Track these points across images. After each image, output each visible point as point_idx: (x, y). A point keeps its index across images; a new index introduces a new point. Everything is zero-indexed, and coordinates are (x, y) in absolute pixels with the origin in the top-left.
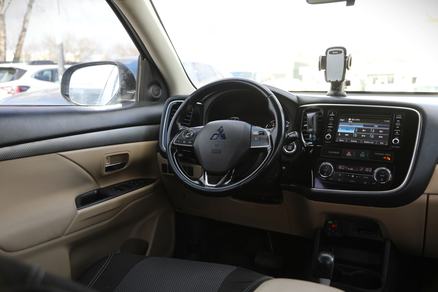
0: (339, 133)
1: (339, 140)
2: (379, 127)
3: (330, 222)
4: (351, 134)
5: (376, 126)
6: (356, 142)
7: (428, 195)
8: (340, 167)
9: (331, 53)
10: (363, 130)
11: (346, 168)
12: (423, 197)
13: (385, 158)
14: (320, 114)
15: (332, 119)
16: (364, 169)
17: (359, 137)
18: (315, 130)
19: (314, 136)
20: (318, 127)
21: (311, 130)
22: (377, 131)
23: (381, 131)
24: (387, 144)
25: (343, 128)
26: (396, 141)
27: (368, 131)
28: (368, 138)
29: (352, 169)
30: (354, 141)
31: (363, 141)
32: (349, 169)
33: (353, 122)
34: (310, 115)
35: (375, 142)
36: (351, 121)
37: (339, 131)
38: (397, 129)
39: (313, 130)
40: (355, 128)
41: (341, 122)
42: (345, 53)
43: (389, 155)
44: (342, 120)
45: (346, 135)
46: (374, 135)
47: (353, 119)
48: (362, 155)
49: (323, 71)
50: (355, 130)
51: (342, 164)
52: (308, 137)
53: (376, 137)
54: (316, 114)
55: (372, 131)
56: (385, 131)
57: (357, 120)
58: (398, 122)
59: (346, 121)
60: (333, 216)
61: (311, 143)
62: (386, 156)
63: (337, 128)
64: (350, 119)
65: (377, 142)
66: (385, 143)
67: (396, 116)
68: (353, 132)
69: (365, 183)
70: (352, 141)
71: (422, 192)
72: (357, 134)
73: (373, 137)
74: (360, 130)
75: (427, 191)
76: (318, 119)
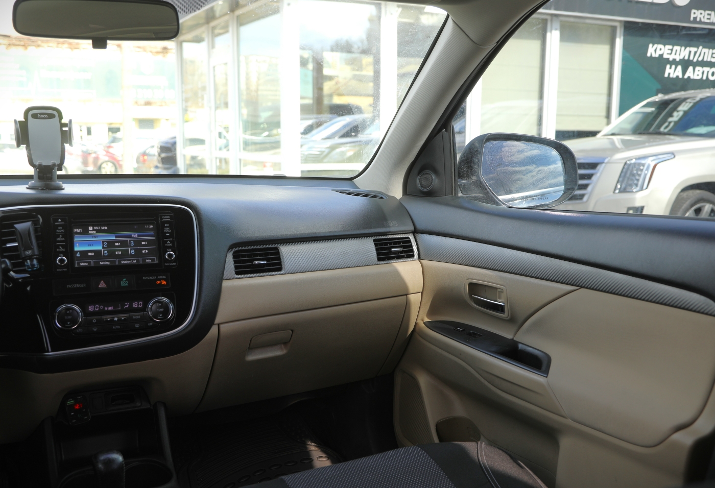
0: (77, 252)
1: (79, 263)
2: (139, 236)
3: (70, 402)
4: (97, 253)
5: (135, 235)
6: (109, 263)
7: (219, 325)
8: (91, 308)
9: (35, 116)
10: (117, 244)
11: (102, 307)
12: (214, 330)
13: (158, 282)
14: (35, 223)
15: (60, 230)
16: (131, 305)
17: (112, 255)
18: (36, 253)
19: (35, 262)
20: (39, 246)
21: (28, 253)
22: (138, 243)
23: (143, 243)
24: (156, 262)
25: (81, 243)
26: (170, 255)
27: (124, 244)
28: (125, 255)
29: (111, 308)
30: (105, 263)
31: (120, 261)
32: (106, 309)
33: (98, 231)
34: (20, 226)
35: (138, 261)
36: (93, 230)
37: (76, 249)
38: (168, 237)
39: (34, 252)
40: (103, 242)
41: (77, 233)
42: (61, 117)
43: (164, 277)
44: (78, 231)
45: (90, 254)
46: (135, 250)
47: (96, 228)
48: (124, 283)
49: (23, 147)
50: (103, 245)
51: (94, 303)
52: (22, 264)
53: (138, 253)
54: (32, 223)
55: (130, 243)
56: (149, 242)
57: (103, 228)
58: (167, 227)
59: (86, 232)
60: (73, 393)
61: (28, 275)
62: (160, 280)
63: (72, 245)
64: (91, 228)
65: (140, 259)
66: (153, 260)
67: (162, 219)
68: (100, 248)
69: (137, 326)
70: (101, 263)
71: (211, 323)
72: (108, 251)
73: (133, 252)
74: (110, 244)
75: (217, 321)
76: (36, 230)
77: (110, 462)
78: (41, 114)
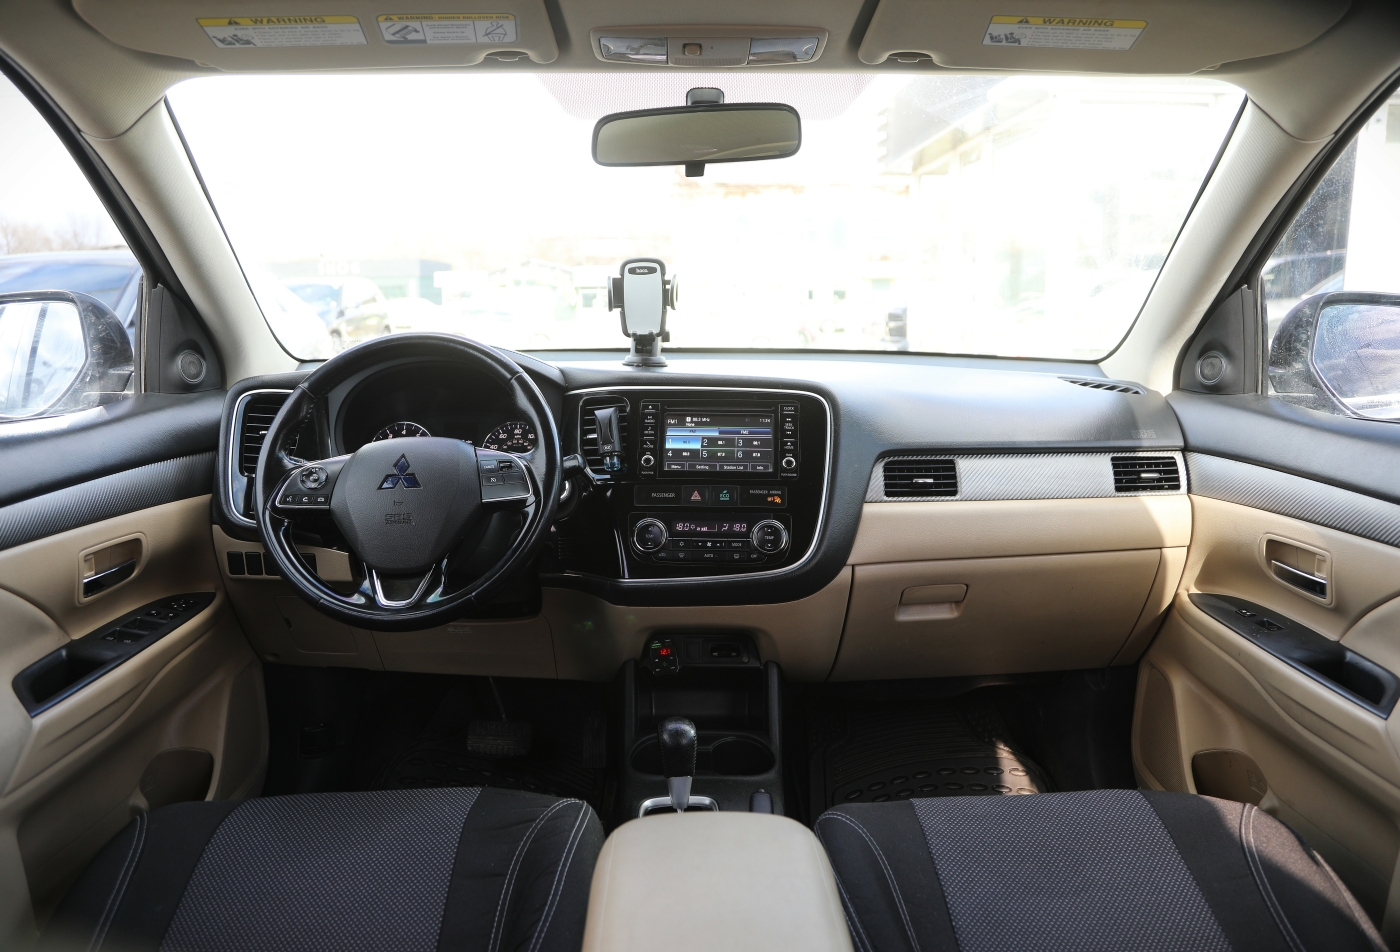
0: (669, 450)
1: (669, 466)
2: (750, 433)
3: (656, 645)
4: (693, 452)
5: (745, 431)
6: (707, 468)
7: (853, 566)
8: (679, 527)
9: (632, 271)
10: (720, 443)
11: (693, 527)
12: (845, 573)
13: (770, 499)
14: (621, 410)
15: (650, 420)
16: (731, 527)
17: (712, 456)
18: (617, 448)
19: (615, 460)
20: (622, 439)
21: (607, 448)
22: (748, 442)
23: (755, 443)
24: (771, 470)
25: (676, 439)
26: (789, 463)
27: (730, 443)
28: (730, 458)
29: (705, 529)
30: (703, 467)
31: (722, 466)
32: (698, 529)
33: (697, 424)
34: (602, 414)
35: (745, 467)
36: (692, 422)
37: (669, 445)
38: (789, 436)
39: (614, 447)
40: (703, 438)
41: (670, 424)
42: (663, 273)
43: (780, 492)
44: (673, 422)
45: (684, 454)
46: (744, 452)
47: (695, 419)
48: (724, 497)
49: (617, 311)
50: (703, 442)
51: (684, 520)
52: (601, 462)
53: (747, 456)
54: (616, 410)
55: (738, 443)
56: (764, 443)
57: (704, 420)
58: (789, 422)
59: (682, 424)
60: (659, 633)
61: (608, 476)
62: (773, 495)
63: (663, 441)
64: (688, 419)
65: (750, 465)
66: (766, 467)
67: (782, 410)
68: (697, 446)
69: (736, 556)
70: (698, 467)
71: (843, 563)
72: (708, 452)
73: (740, 455)
74: (712, 441)
75: (851, 560)
76: (621, 420)
77: (680, 734)
78: (640, 268)
